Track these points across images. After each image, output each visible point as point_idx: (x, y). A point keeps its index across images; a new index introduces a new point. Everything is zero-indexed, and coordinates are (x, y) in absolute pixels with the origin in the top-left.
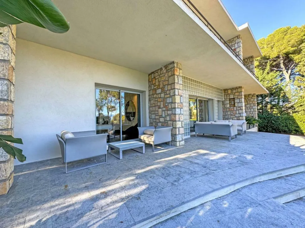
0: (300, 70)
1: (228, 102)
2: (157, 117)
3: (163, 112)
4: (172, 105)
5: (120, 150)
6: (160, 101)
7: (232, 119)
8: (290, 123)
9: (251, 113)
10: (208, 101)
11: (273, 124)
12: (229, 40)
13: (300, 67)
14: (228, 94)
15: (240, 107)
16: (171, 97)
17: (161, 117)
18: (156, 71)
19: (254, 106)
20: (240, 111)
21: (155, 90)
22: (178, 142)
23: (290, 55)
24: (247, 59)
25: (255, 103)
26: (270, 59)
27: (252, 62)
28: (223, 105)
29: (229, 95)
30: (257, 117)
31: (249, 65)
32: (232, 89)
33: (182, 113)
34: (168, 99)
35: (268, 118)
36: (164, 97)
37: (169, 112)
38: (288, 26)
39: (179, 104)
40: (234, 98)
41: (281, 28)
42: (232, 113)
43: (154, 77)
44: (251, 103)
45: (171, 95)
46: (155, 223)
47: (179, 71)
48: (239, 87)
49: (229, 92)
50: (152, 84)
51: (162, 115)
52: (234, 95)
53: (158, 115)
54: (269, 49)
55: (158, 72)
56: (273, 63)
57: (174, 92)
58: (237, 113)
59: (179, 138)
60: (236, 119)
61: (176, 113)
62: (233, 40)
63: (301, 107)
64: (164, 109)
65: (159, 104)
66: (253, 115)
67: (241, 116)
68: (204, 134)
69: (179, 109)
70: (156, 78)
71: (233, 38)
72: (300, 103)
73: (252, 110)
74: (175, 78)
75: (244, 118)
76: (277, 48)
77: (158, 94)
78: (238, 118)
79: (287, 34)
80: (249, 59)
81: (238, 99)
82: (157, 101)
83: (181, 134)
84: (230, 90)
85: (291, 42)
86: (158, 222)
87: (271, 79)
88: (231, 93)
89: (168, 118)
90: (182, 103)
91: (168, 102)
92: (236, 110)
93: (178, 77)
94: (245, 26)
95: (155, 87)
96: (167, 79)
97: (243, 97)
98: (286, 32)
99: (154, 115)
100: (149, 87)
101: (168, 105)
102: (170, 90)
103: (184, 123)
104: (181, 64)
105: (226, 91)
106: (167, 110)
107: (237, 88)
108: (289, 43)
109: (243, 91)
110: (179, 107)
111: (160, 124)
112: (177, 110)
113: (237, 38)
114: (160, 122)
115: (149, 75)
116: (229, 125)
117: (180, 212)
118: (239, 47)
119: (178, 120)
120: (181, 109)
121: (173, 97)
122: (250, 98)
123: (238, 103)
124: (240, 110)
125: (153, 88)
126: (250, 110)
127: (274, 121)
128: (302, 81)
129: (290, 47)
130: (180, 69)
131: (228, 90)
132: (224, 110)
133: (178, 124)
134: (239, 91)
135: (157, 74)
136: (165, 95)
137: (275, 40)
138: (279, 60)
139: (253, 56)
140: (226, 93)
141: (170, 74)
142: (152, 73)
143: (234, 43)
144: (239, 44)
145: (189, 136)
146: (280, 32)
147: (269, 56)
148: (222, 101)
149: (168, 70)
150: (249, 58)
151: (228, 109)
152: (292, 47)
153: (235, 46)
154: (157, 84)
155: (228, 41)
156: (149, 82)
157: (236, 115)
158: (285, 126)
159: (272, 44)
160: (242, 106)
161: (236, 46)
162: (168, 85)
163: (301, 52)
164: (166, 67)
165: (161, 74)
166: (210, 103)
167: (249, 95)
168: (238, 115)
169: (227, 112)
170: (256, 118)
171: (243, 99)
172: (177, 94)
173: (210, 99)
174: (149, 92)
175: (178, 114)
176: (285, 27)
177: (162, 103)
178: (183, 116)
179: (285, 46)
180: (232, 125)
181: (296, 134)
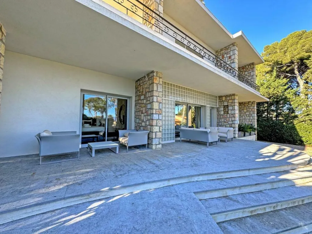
0: (308, 78)
1: (222, 109)
2: (140, 122)
3: (145, 117)
4: (151, 110)
5: (93, 149)
6: (143, 106)
7: (225, 126)
8: (295, 133)
9: (250, 120)
10: (200, 107)
11: (277, 133)
12: (225, 47)
13: (308, 74)
14: (222, 101)
15: (233, 115)
16: (150, 103)
17: (143, 122)
18: (141, 78)
19: (253, 114)
20: (233, 119)
21: (140, 96)
22: (154, 145)
23: (305, 61)
24: (248, 66)
25: (255, 111)
26: (283, 64)
27: (253, 69)
28: (217, 112)
29: (224, 102)
30: (256, 125)
31: (250, 72)
32: (226, 96)
33: (160, 118)
34: (148, 105)
35: (273, 126)
36: (146, 103)
37: (149, 117)
38: (303, 30)
39: (157, 111)
40: (228, 106)
41: (296, 31)
42: (225, 120)
43: (140, 84)
44: (250, 111)
45: (151, 101)
46: (84, 201)
47: (158, 80)
48: (233, 94)
49: (224, 99)
50: (138, 91)
51: (143, 120)
52: (228, 102)
53: (141, 119)
54: (282, 54)
55: (142, 80)
56: (286, 68)
57: (153, 99)
58: (230, 120)
59: (155, 142)
60: (229, 126)
61: (154, 118)
62: (229, 48)
63: (307, 117)
64: (145, 114)
65: (142, 109)
66: (252, 123)
67: (233, 124)
68: (190, 140)
69: (158, 115)
70: (141, 85)
71: (229, 46)
72: (306, 112)
73: (251, 118)
74: (154, 86)
75: (237, 126)
76: (290, 53)
77: (142, 100)
78: (231, 126)
79: (301, 39)
80: (250, 66)
81: (231, 106)
82: (141, 106)
83: (158, 138)
84: (224, 97)
85: (304, 48)
86: (87, 201)
87: (277, 86)
88: (225, 100)
89: (148, 123)
90: (161, 109)
91: (148, 108)
92: (229, 118)
93: (157, 85)
94: (239, 33)
95: (140, 94)
96: (149, 87)
97: (237, 104)
98: (301, 36)
99: (138, 120)
100: (135, 93)
101: (148, 111)
102: (150, 97)
103: (162, 128)
104: (161, 73)
105: (221, 98)
106: (148, 115)
107: (230, 95)
108: (303, 48)
109: (237, 98)
110: (157, 113)
111: (142, 128)
112: (155, 116)
113: (232, 45)
114: (142, 126)
115: (136, 82)
116: (207, 132)
117: (109, 196)
118: (234, 54)
119: (156, 124)
120: (160, 115)
121: (152, 103)
122: (249, 106)
123: (231, 110)
124: (233, 117)
125: (138, 94)
126: (249, 118)
127: (278, 130)
128: (310, 88)
129: (305, 53)
130: (160, 78)
131: (222, 97)
132: (218, 117)
133: (155, 128)
134: (233, 98)
135: (141, 81)
136: (146, 101)
137: (289, 44)
138: (293, 66)
139: (254, 63)
140: (220, 100)
141: (150, 82)
142: (139, 80)
143: (230, 50)
144: (234, 51)
145: (174, 141)
146: (294, 36)
147: (281, 61)
148: (217, 108)
149: (149, 78)
150: (250, 64)
151: (222, 116)
152: (306, 52)
153: (230, 54)
154: (141, 90)
155: (224, 49)
156: (136, 88)
157: (229, 122)
158: (289, 136)
159: (286, 49)
160: (235, 114)
161: (232, 54)
162: (149, 92)
163: (310, 59)
164: (148, 75)
165: (144, 82)
166: (202, 110)
167: (249, 102)
168: (231, 122)
169: (221, 119)
170: (254, 126)
171: (236, 107)
172: (156, 101)
173: (202, 106)
174: (136, 98)
175: (155, 119)
176: (300, 31)
177: (144, 108)
178: (161, 121)
179: (298, 51)
180: (210, 132)
181: (301, 144)
